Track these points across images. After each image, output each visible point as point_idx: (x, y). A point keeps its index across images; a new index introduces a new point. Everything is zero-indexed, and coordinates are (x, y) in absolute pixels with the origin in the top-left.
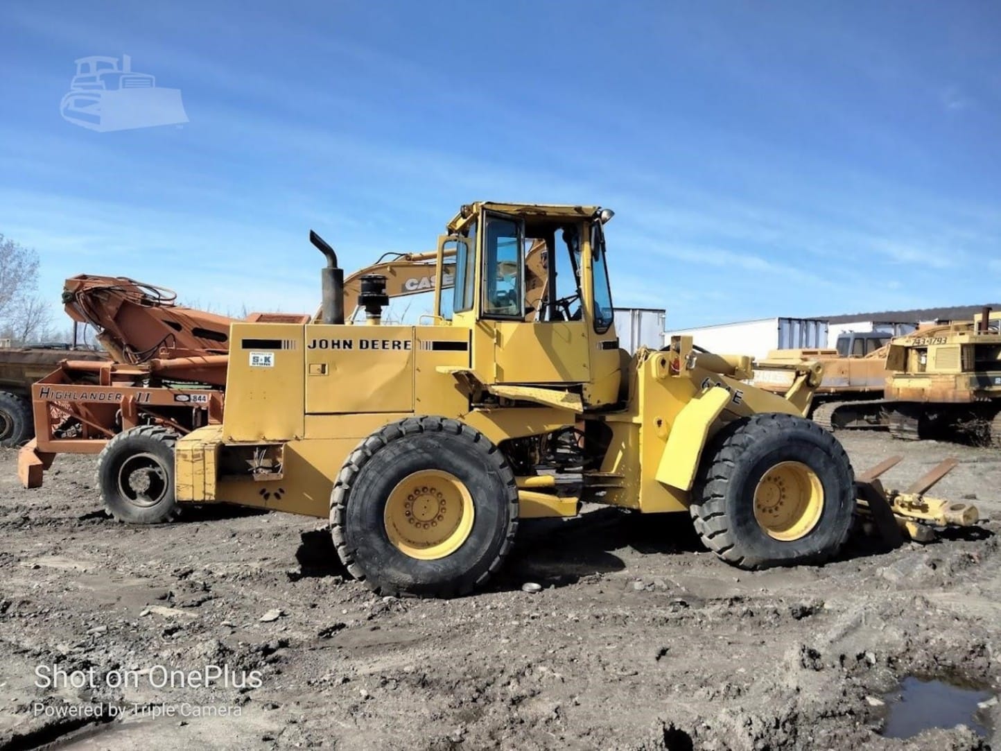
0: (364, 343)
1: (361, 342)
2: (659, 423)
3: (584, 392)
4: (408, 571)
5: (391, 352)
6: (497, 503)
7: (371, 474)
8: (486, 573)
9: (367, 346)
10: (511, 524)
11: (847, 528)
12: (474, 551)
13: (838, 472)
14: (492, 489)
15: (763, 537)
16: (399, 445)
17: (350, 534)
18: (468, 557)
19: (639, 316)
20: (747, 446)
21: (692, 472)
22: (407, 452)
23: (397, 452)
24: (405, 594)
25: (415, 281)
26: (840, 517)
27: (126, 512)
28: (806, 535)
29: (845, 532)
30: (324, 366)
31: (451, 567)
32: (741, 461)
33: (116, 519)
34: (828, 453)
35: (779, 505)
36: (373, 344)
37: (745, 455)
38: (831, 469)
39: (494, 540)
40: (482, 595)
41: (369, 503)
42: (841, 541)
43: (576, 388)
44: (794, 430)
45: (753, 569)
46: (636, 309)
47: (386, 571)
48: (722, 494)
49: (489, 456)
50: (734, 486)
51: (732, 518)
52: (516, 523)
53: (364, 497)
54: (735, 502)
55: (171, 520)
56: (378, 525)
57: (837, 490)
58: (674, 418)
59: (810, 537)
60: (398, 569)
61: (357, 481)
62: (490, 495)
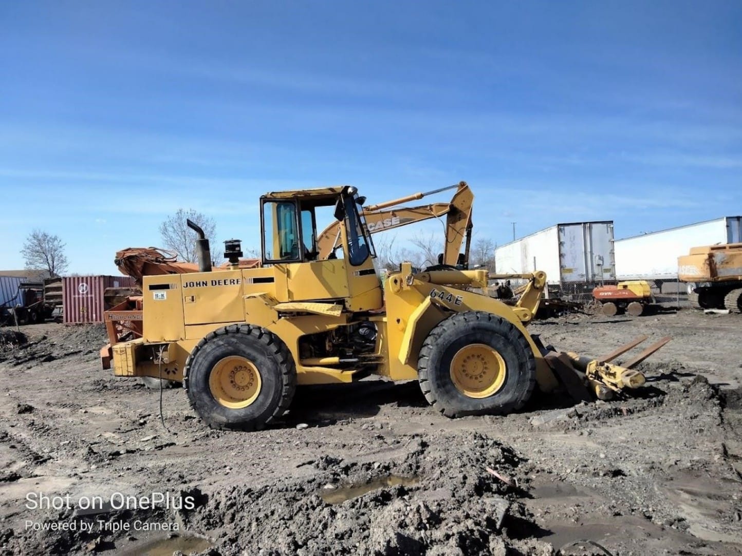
0: (214, 282)
1: (212, 281)
2: (398, 321)
3: (346, 303)
4: (224, 415)
5: (230, 287)
6: (273, 375)
7: (200, 359)
8: (271, 417)
9: (216, 284)
10: (284, 387)
11: (527, 389)
12: (263, 404)
13: (516, 350)
14: (270, 366)
15: (460, 396)
16: (214, 342)
17: (191, 394)
18: (259, 408)
19: (590, 228)
20: (441, 334)
21: (406, 353)
22: (219, 346)
23: (214, 346)
24: (225, 428)
25: (373, 224)
26: (520, 382)
27: (150, 383)
28: (494, 395)
29: (525, 392)
30: (193, 297)
31: (249, 413)
32: (437, 345)
33: (146, 387)
34: (506, 336)
35: (482, 374)
36: (219, 282)
37: (440, 341)
38: (510, 348)
39: (274, 396)
40: (271, 431)
41: (200, 377)
42: (523, 399)
43: (340, 302)
44: (477, 322)
45: (453, 417)
46: (587, 223)
47: (212, 414)
48: (425, 367)
49: (268, 347)
50: (433, 361)
51: (433, 382)
52: (288, 387)
53: (197, 373)
54: (434, 372)
55: (171, 387)
56: (206, 389)
57: (516, 362)
58: (409, 317)
59: (498, 395)
60: (219, 414)
61: (193, 363)
62: (269, 370)
